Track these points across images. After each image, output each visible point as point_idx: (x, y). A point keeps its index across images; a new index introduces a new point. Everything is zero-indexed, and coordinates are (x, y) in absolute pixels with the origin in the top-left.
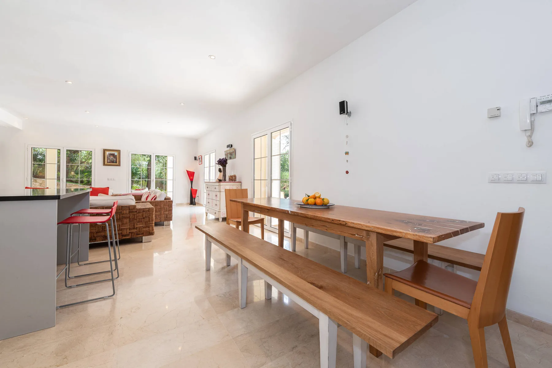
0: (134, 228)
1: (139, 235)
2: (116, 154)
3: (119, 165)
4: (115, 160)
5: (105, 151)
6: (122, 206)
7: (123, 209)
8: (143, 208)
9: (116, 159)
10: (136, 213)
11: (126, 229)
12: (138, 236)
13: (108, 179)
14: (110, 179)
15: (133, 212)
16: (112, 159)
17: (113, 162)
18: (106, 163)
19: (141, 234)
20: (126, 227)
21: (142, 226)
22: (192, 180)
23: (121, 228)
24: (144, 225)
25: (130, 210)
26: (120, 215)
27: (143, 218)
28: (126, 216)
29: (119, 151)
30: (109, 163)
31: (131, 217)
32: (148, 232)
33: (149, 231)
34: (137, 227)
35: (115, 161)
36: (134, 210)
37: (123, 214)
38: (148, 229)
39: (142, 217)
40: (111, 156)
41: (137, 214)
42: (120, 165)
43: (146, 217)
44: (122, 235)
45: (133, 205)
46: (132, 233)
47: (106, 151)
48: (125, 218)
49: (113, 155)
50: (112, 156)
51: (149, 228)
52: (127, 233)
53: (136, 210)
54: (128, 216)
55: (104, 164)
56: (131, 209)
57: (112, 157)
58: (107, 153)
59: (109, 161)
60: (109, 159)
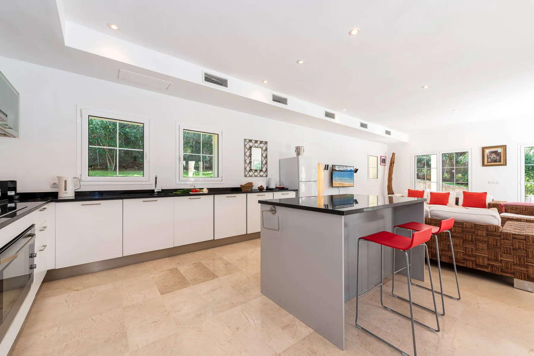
0: (496, 260)
1: (507, 273)
2: (500, 150)
3: (504, 164)
4: (499, 158)
5: (483, 149)
6: (475, 225)
7: (476, 228)
8: (514, 233)
9: (501, 157)
10: (499, 238)
11: (483, 258)
12: (504, 274)
14: (492, 183)
15: (493, 235)
16: (494, 157)
17: (495, 161)
18: (486, 163)
19: (511, 273)
20: (481, 255)
21: (512, 260)
23: (474, 253)
24: (516, 261)
25: (488, 231)
26: (472, 235)
27: (513, 249)
28: (481, 238)
29: (504, 147)
30: (490, 162)
31: (490, 242)
32: (524, 274)
33: (526, 272)
34: (501, 260)
35: (498, 160)
36: (495, 233)
37: (477, 235)
38: (526, 269)
39: (512, 247)
40: (492, 154)
41: (502, 240)
42: (506, 164)
43: (519, 248)
44: (476, 264)
45: (493, 226)
46: (492, 266)
47: (485, 149)
48: (481, 241)
49: (496, 152)
50: (494, 154)
51: (527, 267)
52: (484, 263)
53: (499, 234)
54: (486, 239)
55: (483, 165)
56: (491, 231)
57: (493, 156)
58: (487, 151)
59: (489, 160)
60: (490, 158)
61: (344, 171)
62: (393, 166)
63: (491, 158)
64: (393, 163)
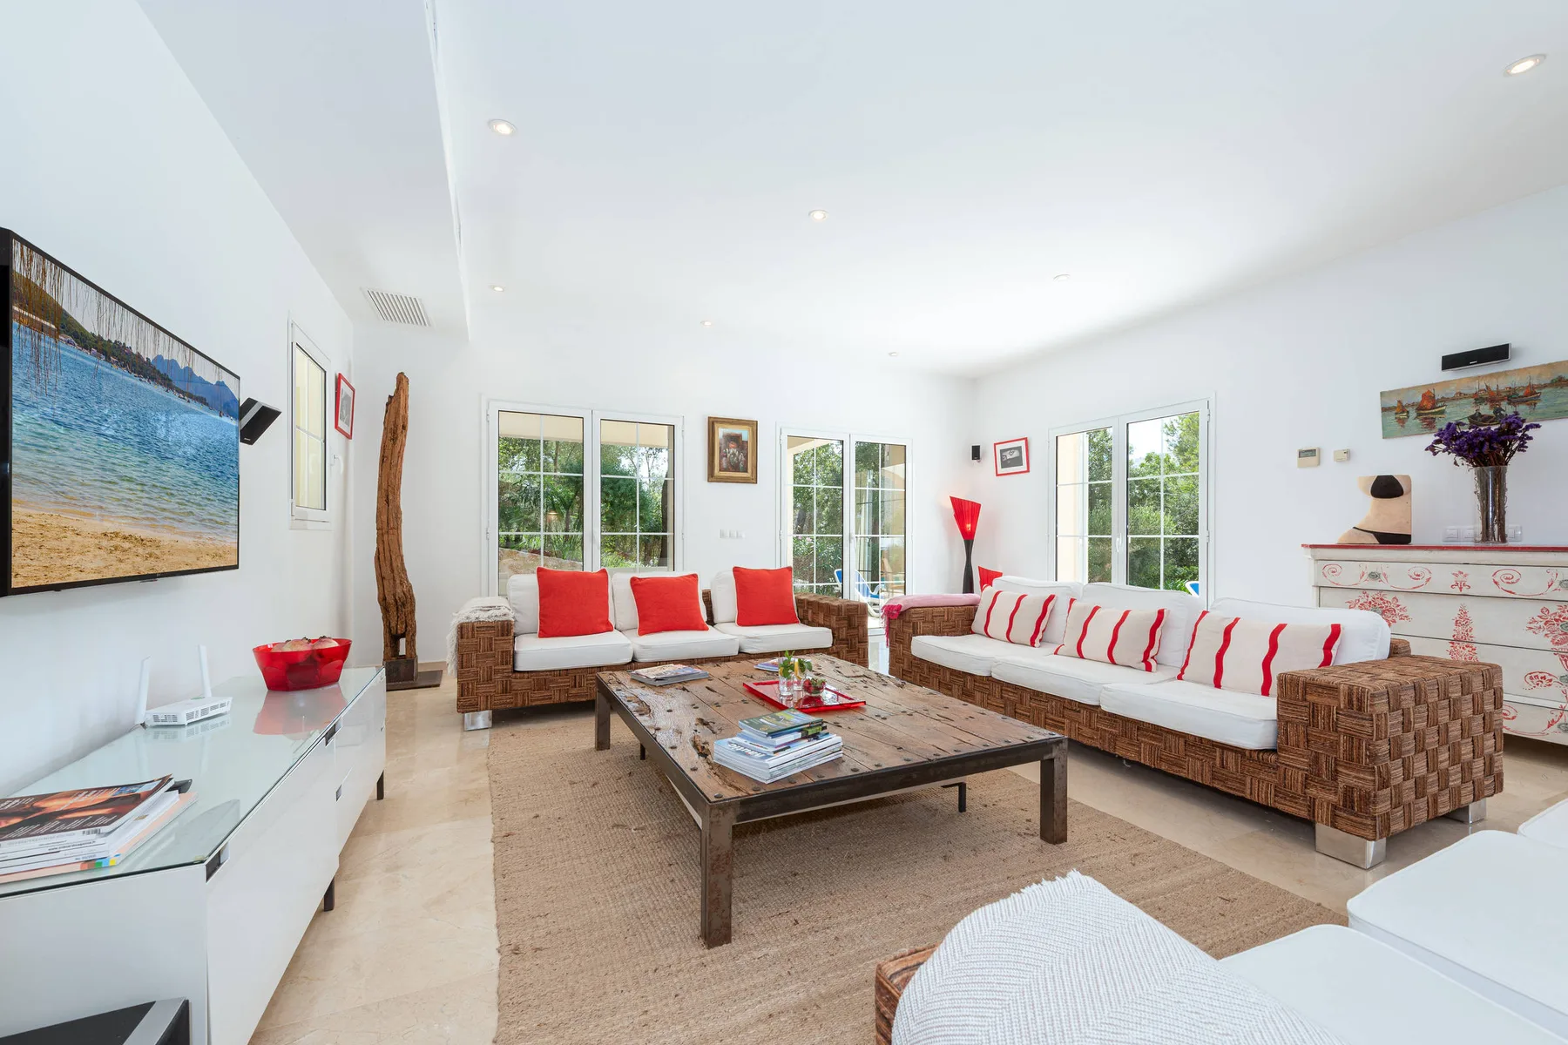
2: (745, 434)
3: (753, 480)
4: (743, 459)
5: (713, 423)
9: (746, 457)
13: (722, 535)
14: (729, 534)
16: (733, 454)
17: (735, 468)
22: (969, 538)
29: (753, 425)
30: (725, 470)
35: (741, 465)
40: (731, 445)
42: (755, 480)
47: (714, 426)
49: (736, 439)
50: (734, 444)
55: (711, 477)
57: (733, 450)
58: (721, 432)
59: (724, 465)
60: (726, 456)
61: (166, 382)
62: (403, 445)
63: (729, 455)
64: (404, 427)
